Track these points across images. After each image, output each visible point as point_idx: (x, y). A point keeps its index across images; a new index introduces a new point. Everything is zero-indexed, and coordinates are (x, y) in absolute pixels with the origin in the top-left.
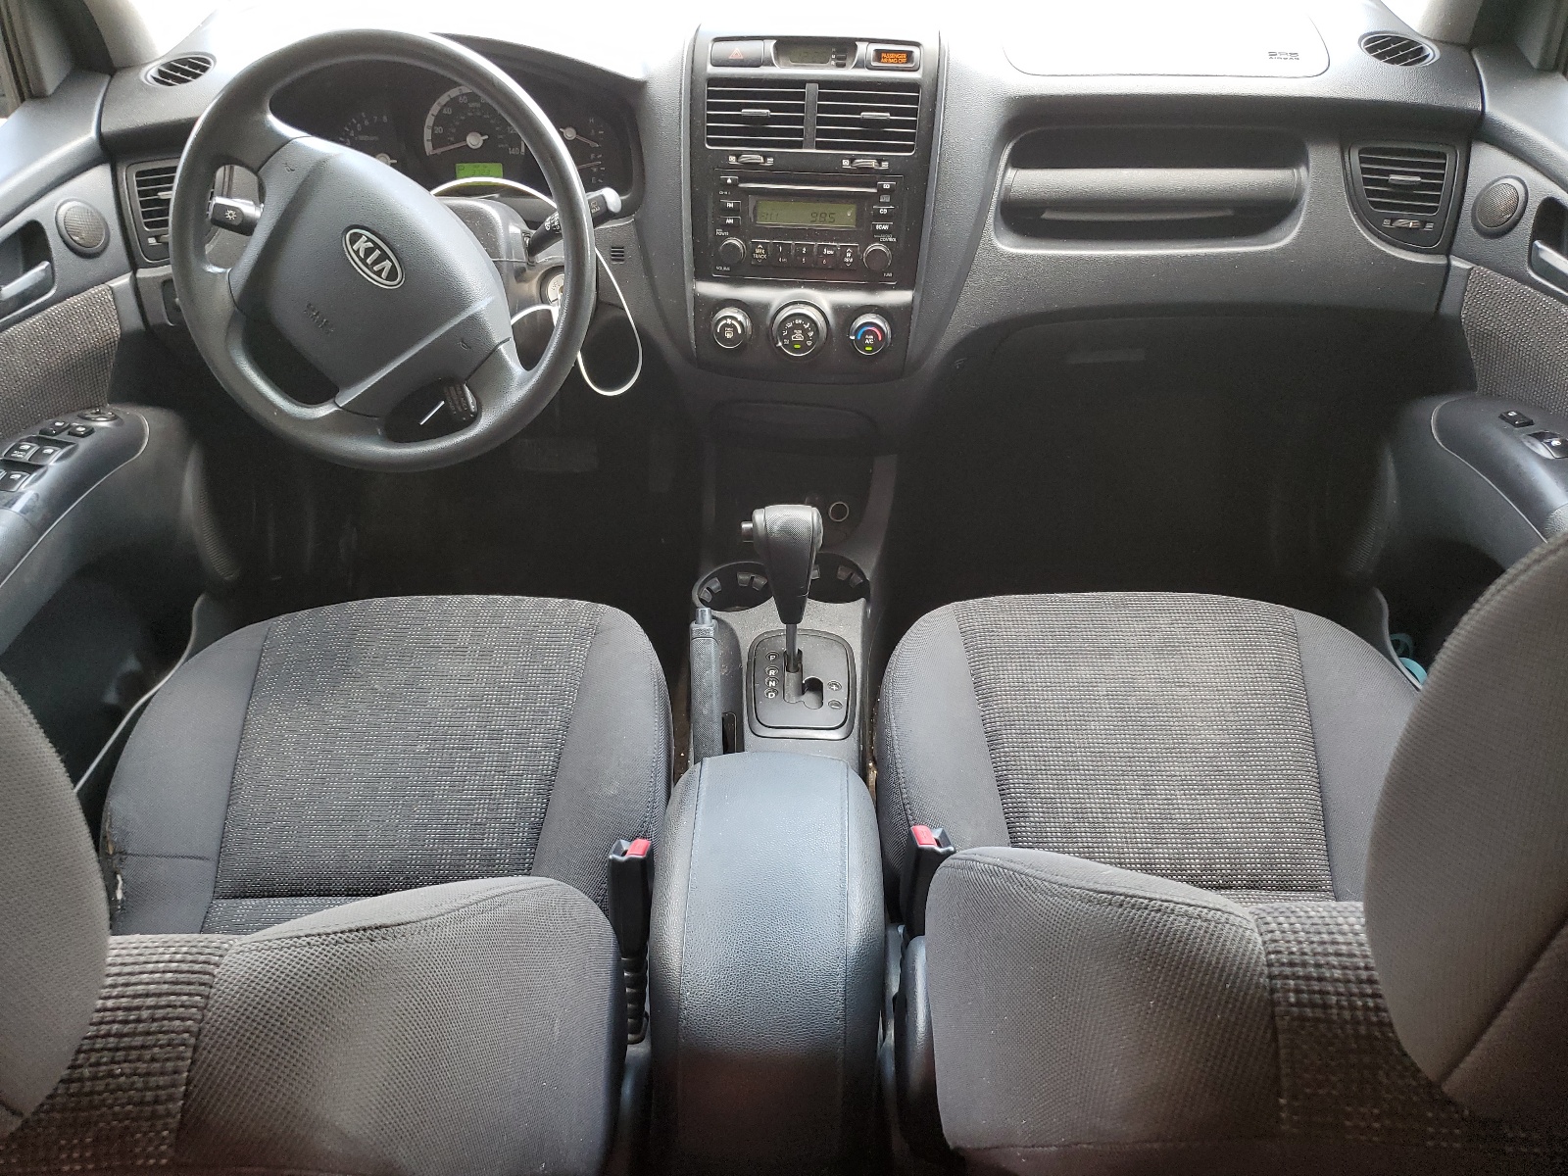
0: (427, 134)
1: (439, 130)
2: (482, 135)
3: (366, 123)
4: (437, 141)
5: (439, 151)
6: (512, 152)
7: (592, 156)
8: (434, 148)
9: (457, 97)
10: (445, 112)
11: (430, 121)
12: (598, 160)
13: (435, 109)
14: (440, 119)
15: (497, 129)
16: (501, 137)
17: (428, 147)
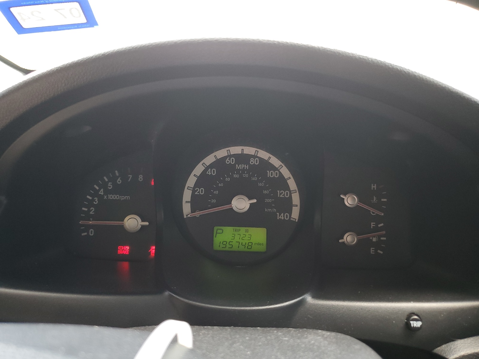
0: (187, 195)
1: (201, 191)
2: (250, 199)
3: (119, 181)
4: (195, 203)
5: (198, 214)
6: (281, 217)
7: (373, 225)
8: (193, 211)
9: (225, 158)
10: (209, 173)
11: (191, 181)
12: (381, 229)
13: (199, 170)
14: (202, 180)
15: (265, 192)
16: (270, 201)
17: (187, 209)
